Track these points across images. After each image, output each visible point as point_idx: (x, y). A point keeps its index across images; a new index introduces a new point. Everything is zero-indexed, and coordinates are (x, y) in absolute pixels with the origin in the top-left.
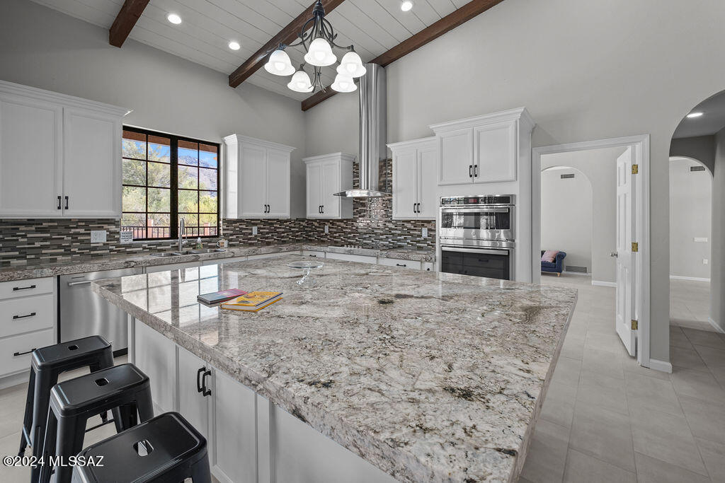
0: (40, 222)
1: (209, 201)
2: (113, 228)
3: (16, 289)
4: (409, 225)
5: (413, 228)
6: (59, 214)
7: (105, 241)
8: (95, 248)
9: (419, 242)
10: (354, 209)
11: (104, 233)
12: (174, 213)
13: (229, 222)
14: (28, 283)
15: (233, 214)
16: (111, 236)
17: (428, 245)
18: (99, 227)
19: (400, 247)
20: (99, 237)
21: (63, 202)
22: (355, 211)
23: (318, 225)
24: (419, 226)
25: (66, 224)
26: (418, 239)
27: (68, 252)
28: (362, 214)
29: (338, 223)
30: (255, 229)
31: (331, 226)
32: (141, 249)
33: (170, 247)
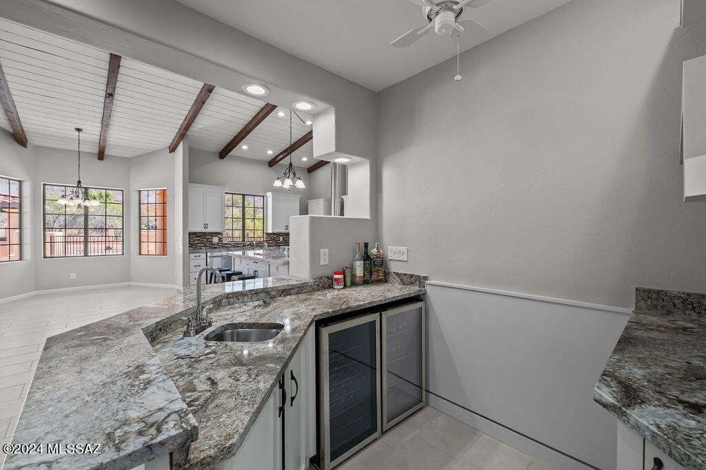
0: (197, 233)
1: (259, 224)
2: (220, 236)
6: (204, 230)
7: (218, 242)
8: (214, 245)
11: (217, 238)
12: (244, 229)
13: (268, 234)
14: (199, 254)
15: (270, 231)
16: (220, 239)
18: (216, 236)
20: (215, 240)
21: (206, 226)
25: (204, 234)
27: (205, 246)
30: (281, 238)
33: (242, 245)
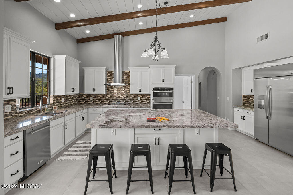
3: (11, 139)
4: (132, 96)
5: (134, 97)
6: (8, 97)
7: (10, 111)
8: (6, 116)
9: (136, 101)
10: (107, 90)
11: (10, 106)
12: (34, 93)
13: (55, 97)
16: (13, 108)
17: (148, 102)
18: (8, 103)
19: (129, 104)
20: (8, 109)
22: (108, 90)
23: (86, 96)
24: (136, 96)
26: (136, 100)
28: (111, 92)
29: (98, 96)
30: (63, 100)
31: (94, 97)
32: (25, 114)
33: (35, 112)
